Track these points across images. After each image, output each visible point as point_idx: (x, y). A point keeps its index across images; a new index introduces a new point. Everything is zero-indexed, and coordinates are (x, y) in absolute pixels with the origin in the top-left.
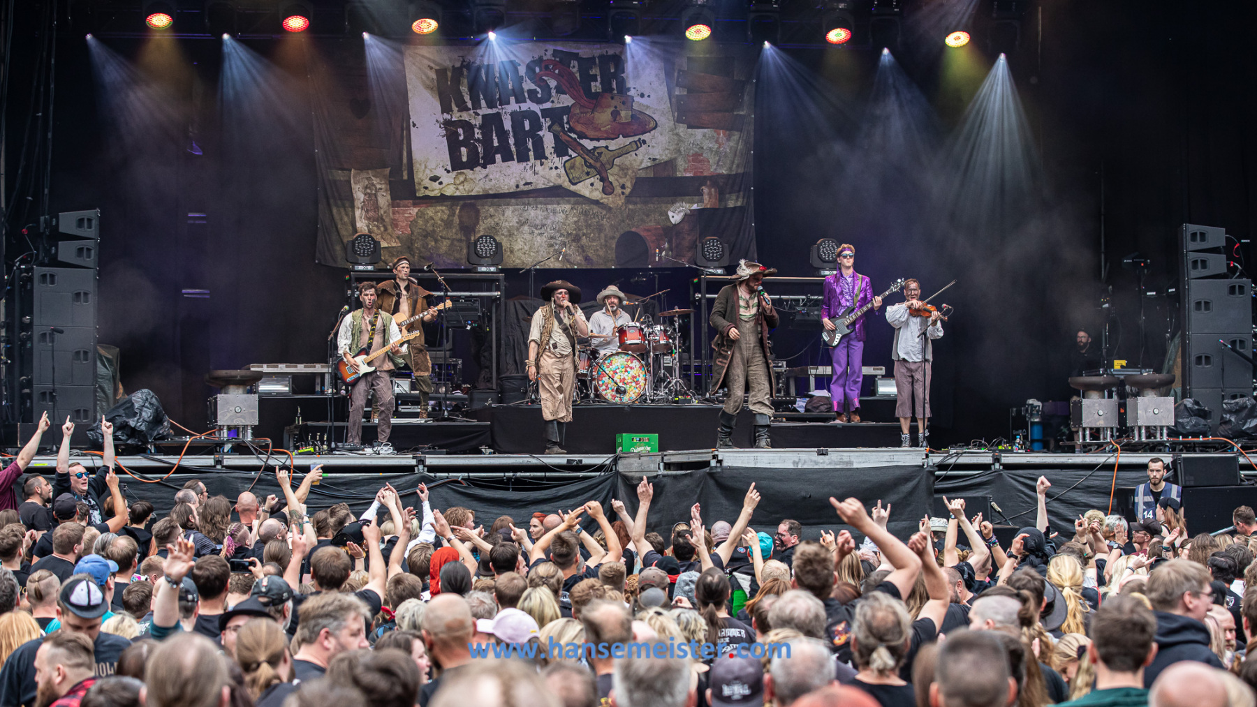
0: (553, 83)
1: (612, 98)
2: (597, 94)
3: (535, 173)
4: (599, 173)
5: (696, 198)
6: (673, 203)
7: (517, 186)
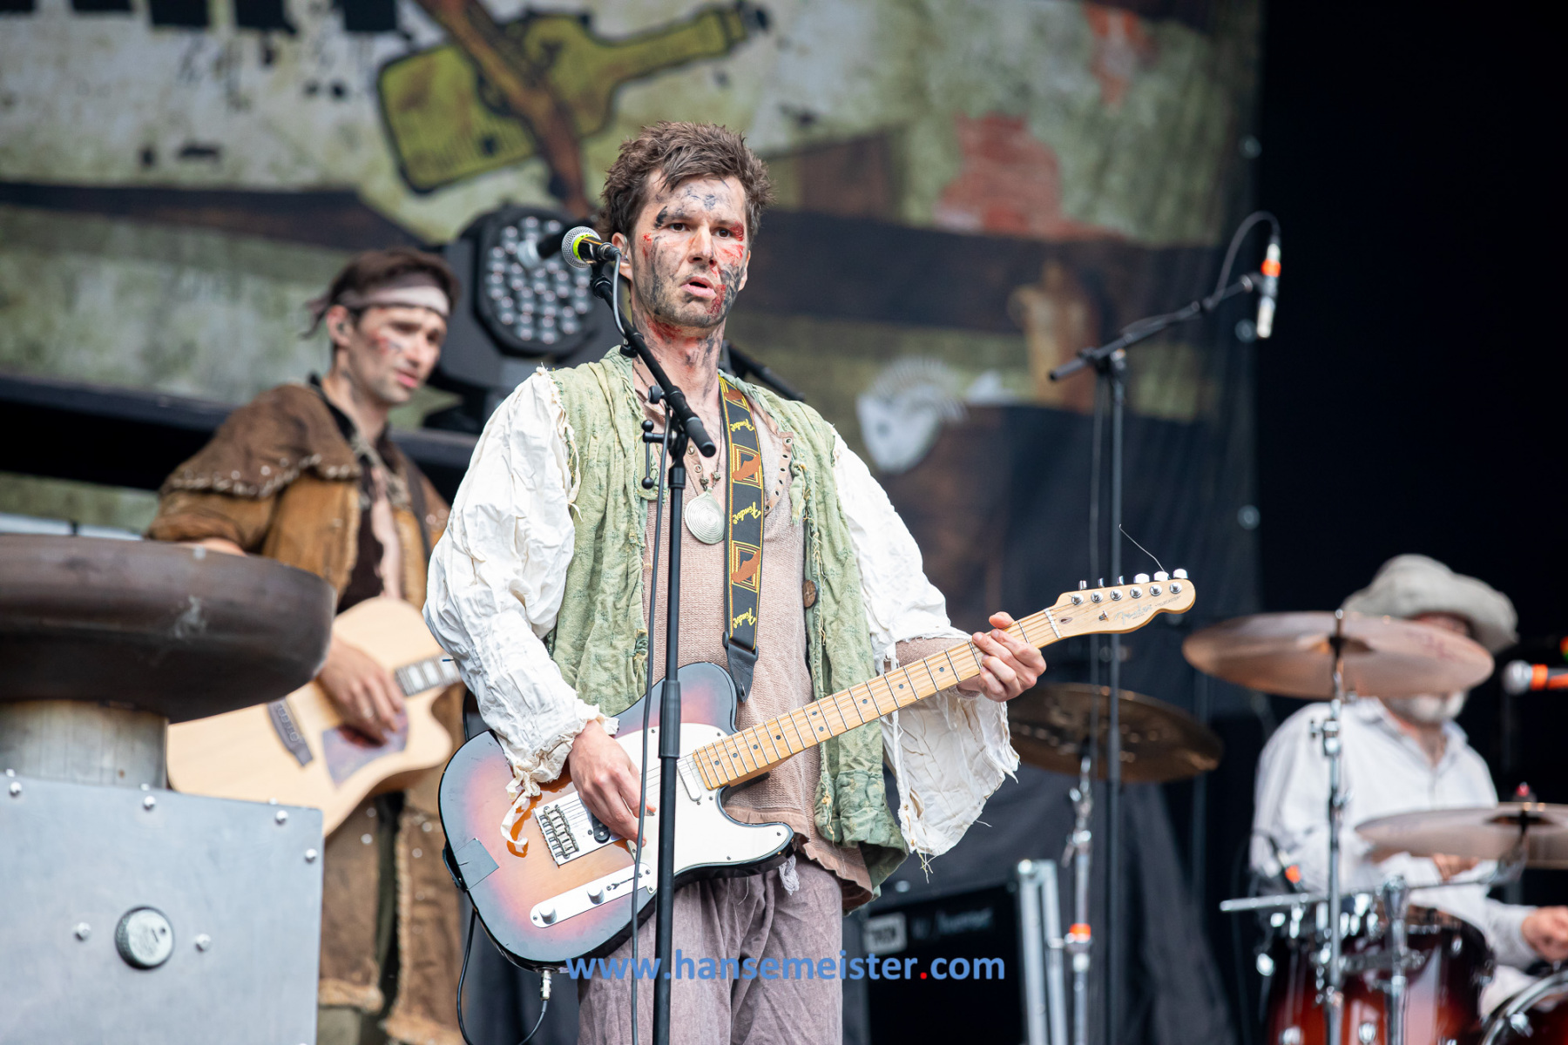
3: (237, 102)
4: (543, 150)
5: (993, 347)
6: (885, 354)
7: (148, 157)
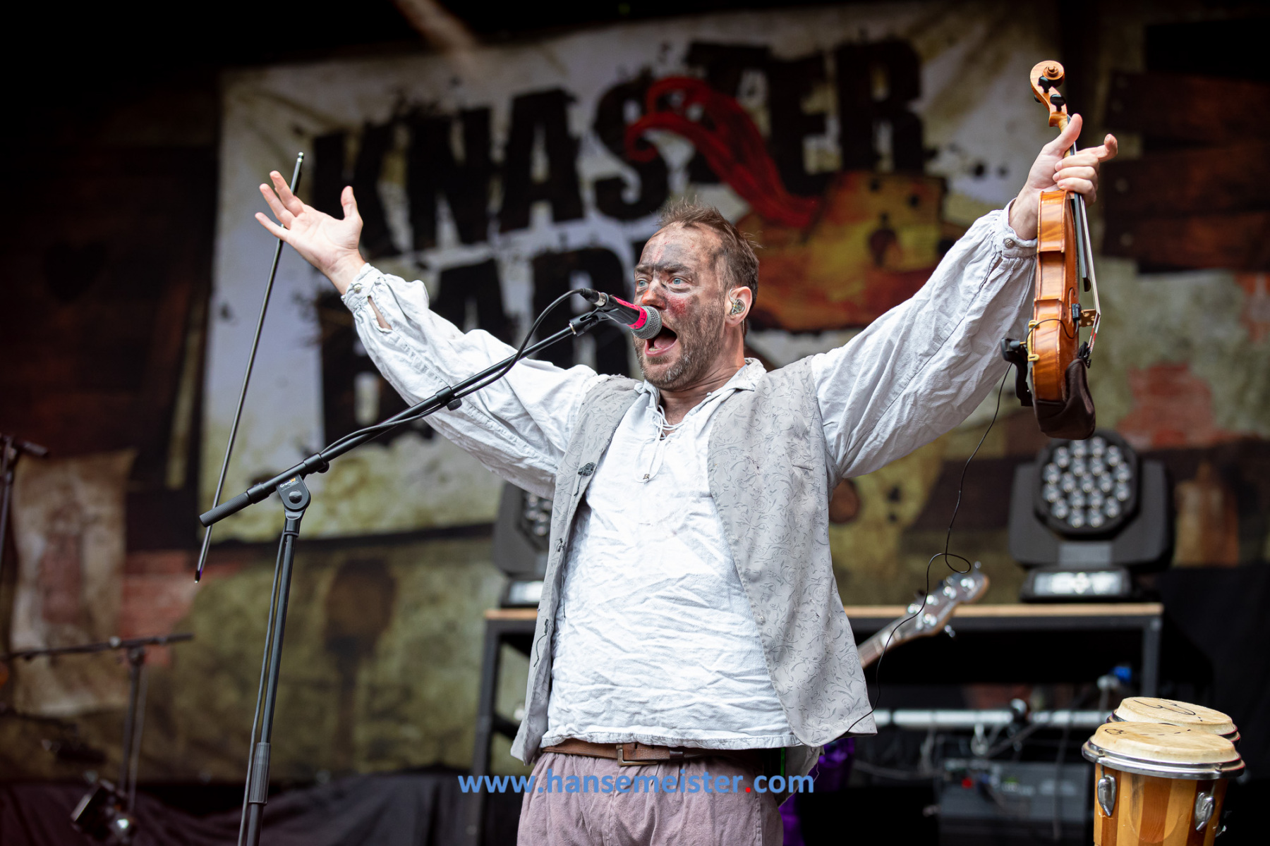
0: (677, 152)
1: (875, 187)
2: (824, 178)
